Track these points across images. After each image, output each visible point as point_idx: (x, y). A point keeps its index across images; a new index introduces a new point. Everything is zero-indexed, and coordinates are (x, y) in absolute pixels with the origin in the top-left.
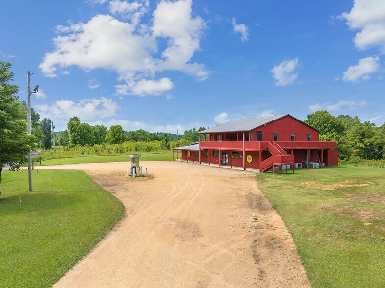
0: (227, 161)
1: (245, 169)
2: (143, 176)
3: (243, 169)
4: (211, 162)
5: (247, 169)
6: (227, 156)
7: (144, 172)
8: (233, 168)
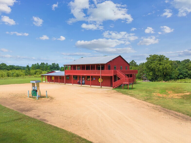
0: (84, 82)
1: (101, 87)
2: (44, 97)
3: (100, 87)
4: (74, 83)
5: (102, 87)
6: (83, 79)
7: (43, 93)
8: (92, 86)
